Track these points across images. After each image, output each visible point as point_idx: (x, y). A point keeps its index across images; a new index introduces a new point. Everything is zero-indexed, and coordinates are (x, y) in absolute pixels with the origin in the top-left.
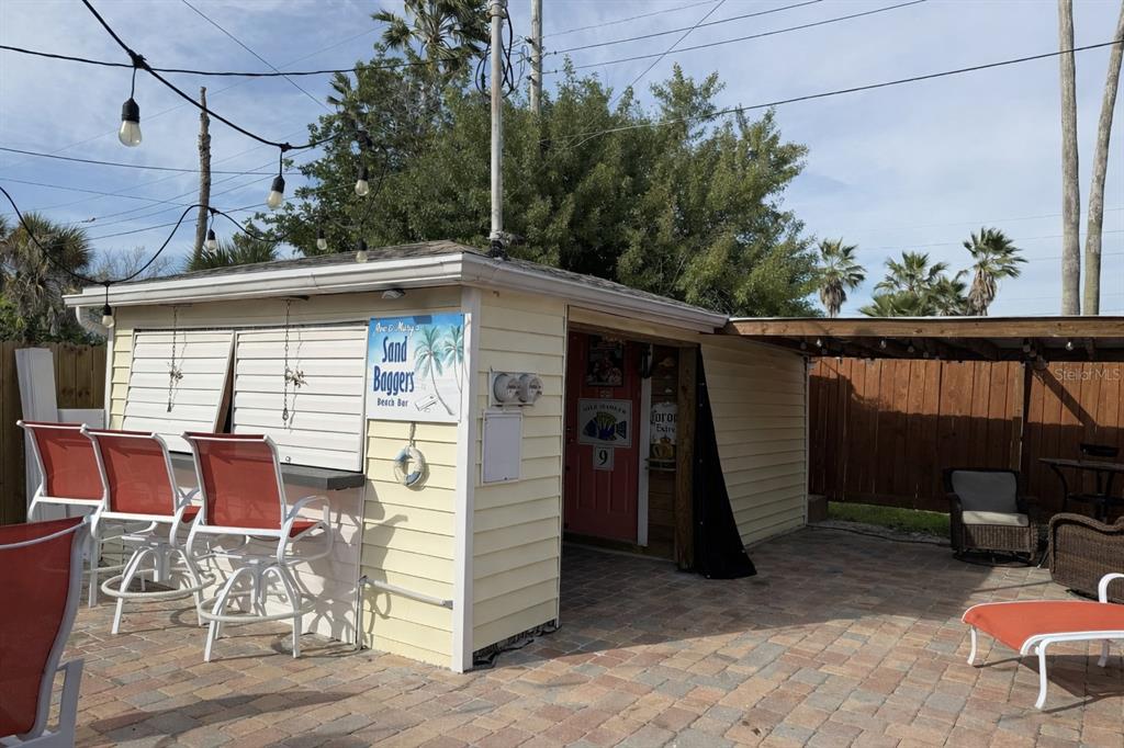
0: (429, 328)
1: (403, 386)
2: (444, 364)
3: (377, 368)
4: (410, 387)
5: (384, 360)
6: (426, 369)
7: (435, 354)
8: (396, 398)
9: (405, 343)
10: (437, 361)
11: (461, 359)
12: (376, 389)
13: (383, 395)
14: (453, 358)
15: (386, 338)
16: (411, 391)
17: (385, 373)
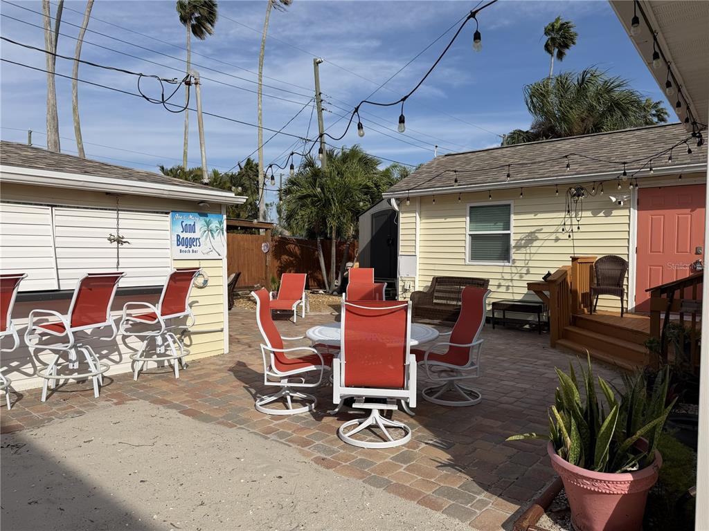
0: (208, 219)
1: (195, 244)
2: (215, 235)
3: (178, 235)
4: (198, 244)
5: (182, 232)
6: (207, 236)
7: (211, 231)
8: (191, 249)
9: (194, 225)
10: (212, 234)
11: (223, 233)
12: (178, 245)
13: (184, 248)
14: (219, 233)
15: (183, 222)
16: (199, 246)
17: (183, 238)
